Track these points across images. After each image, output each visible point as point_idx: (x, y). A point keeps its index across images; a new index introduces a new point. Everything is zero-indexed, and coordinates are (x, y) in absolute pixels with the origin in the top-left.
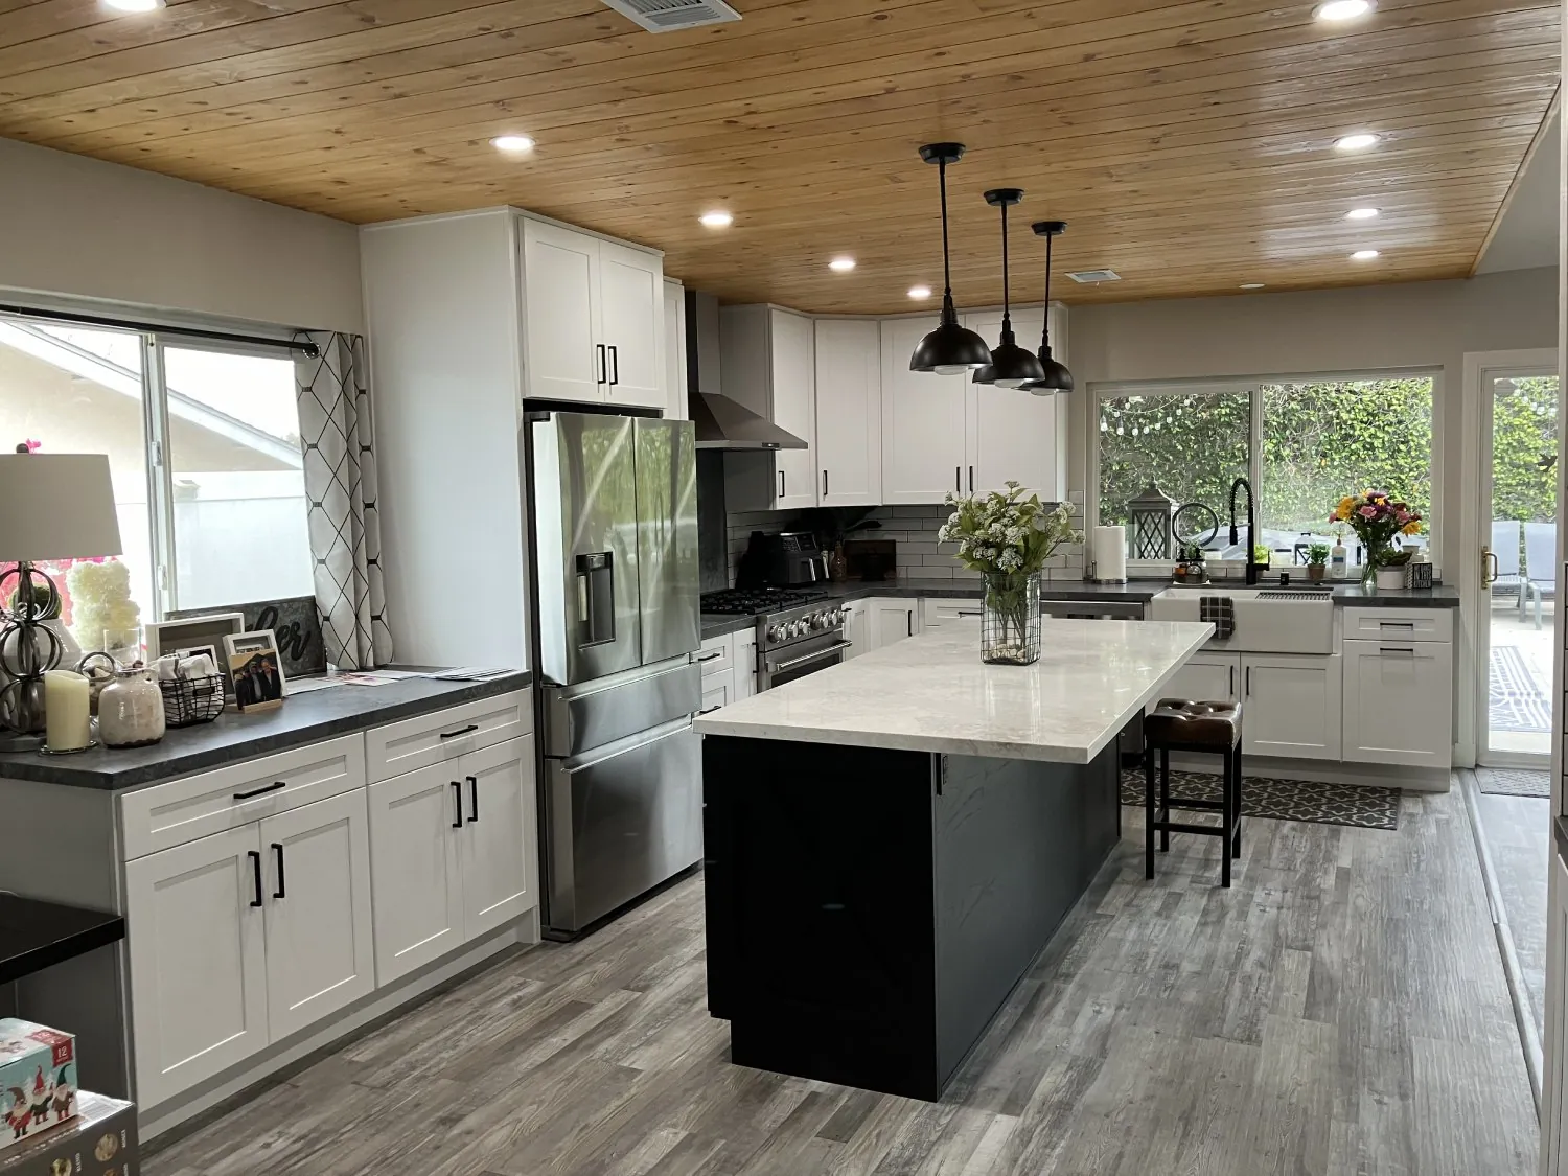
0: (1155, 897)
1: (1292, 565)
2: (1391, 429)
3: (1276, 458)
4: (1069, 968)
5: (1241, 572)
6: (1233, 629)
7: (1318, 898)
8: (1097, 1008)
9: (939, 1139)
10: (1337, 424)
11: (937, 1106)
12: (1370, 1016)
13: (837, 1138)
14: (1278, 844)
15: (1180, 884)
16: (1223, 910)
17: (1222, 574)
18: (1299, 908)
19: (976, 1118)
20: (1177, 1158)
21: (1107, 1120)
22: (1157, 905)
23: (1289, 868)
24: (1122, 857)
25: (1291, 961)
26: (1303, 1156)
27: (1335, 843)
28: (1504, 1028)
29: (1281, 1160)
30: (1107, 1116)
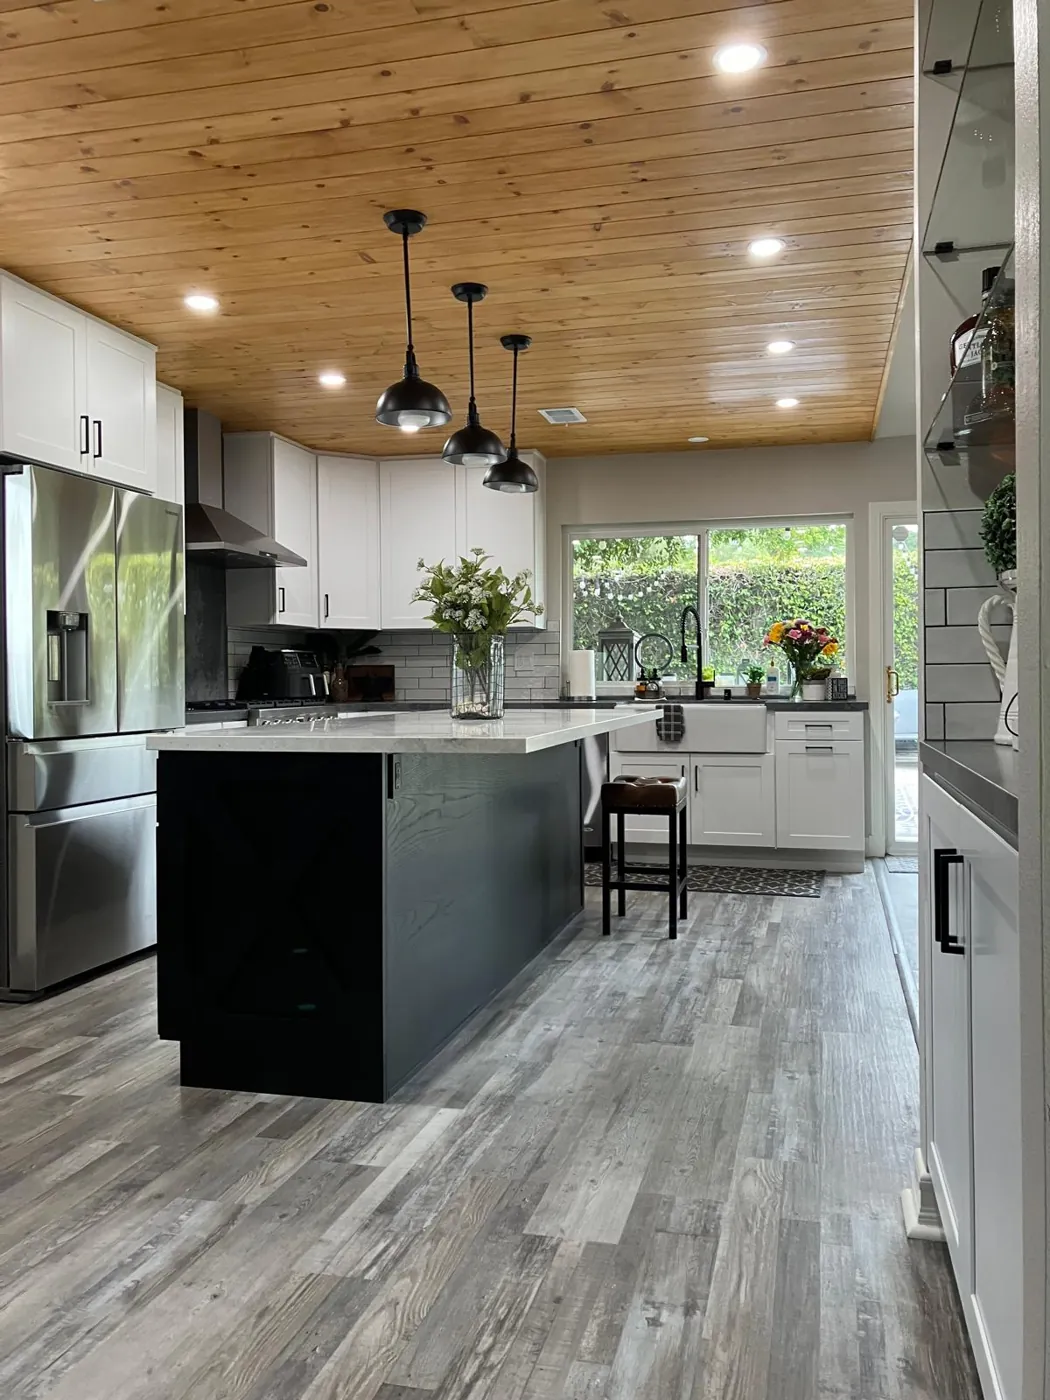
0: (608, 948)
1: (734, 685)
2: (823, 613)
3: (731, 636)
4: (525, 1000)
5: (692, 692)
6: (683, 732)
7: (752, 944)
8: (547, 1027)
9: (381, 1131)
10: (780, 609)
11: (384, 1106)
12: (789, 1020)
13: (278, 1137)
14: (720, 908)
15: (632, 938)
16: (669, 953)
17: (676, 693)
18: (735, 951)
19: (420, 1112)
20: (607, 1129)
21: (546, 1107)
22: (610, 953)
23: (728, 924)
24: (583, 921)
25: (724, 987)
26: (721, 1120)
27: (769, 907)
28: (899, 1022)
29: (702, 1123)
30: (546, 1103)
